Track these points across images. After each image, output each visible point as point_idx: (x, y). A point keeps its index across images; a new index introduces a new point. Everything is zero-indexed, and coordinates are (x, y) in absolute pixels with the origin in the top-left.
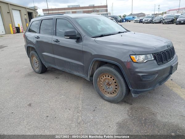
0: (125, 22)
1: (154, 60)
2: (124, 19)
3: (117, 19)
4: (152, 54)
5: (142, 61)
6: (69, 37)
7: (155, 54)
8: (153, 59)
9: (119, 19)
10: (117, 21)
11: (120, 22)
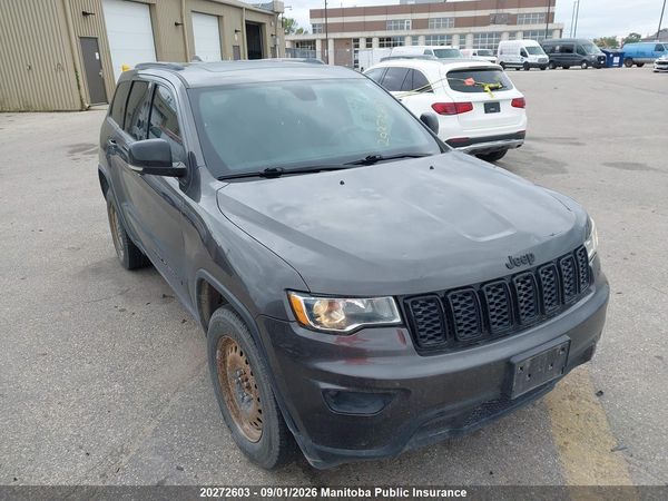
0: (620, 66)
1: (403, 325)
2: (616, 54)
3: (584, 54)
4: (395, 297)
5: (338, 326)
6: (141, 169)
7: (409, 302)
8: (398, 320)
9: (596, 52)
10: (584, 61)
11: (598, 66)
